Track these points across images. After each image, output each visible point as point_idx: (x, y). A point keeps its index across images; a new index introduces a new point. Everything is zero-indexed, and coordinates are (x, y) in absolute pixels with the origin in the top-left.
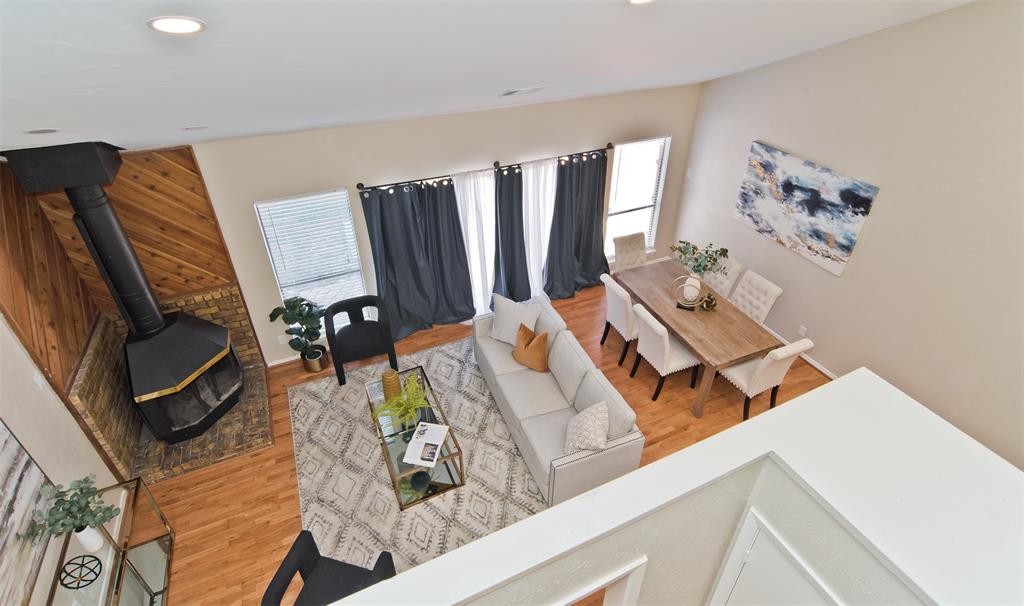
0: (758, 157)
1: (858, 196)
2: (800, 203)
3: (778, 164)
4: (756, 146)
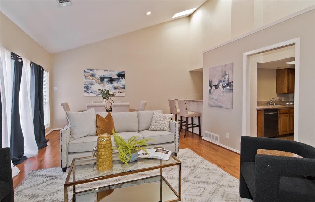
0: (88, 73)
2: (107, 82)
3: (96, 73)
4: (86, 70)
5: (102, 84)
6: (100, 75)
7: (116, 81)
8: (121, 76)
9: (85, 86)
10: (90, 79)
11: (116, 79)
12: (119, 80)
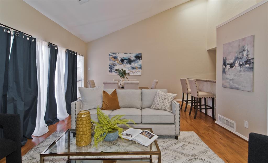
0: (112, 56)
2: (126, 63)
3: (118, 56)
4: (110, 54)
5: (123, 65)
6: (121, 57)
7: (134, 62)
8: (138, 57)
9: (110, 66)
10: (113, 61)
11: (134, 60)
12: (137, 61)
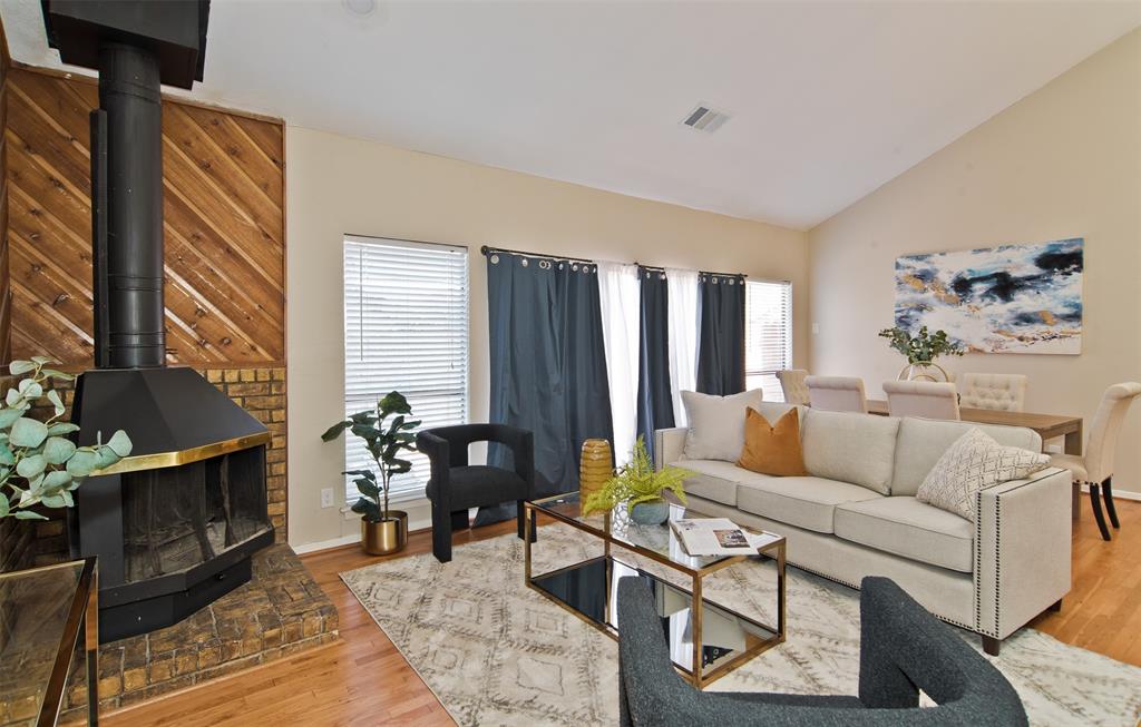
0: (909, 271)
1: (1063, 256)
2: (985, 295)
3: (937, 266)
4: (901, 261)
5: (964, 306)
6: (957, 271)
7: (1030, 287)
8: (1061, 261)
9: (899, 315)
10: (915, 291)
11: (1032, 278)
12: (1049, 281)
